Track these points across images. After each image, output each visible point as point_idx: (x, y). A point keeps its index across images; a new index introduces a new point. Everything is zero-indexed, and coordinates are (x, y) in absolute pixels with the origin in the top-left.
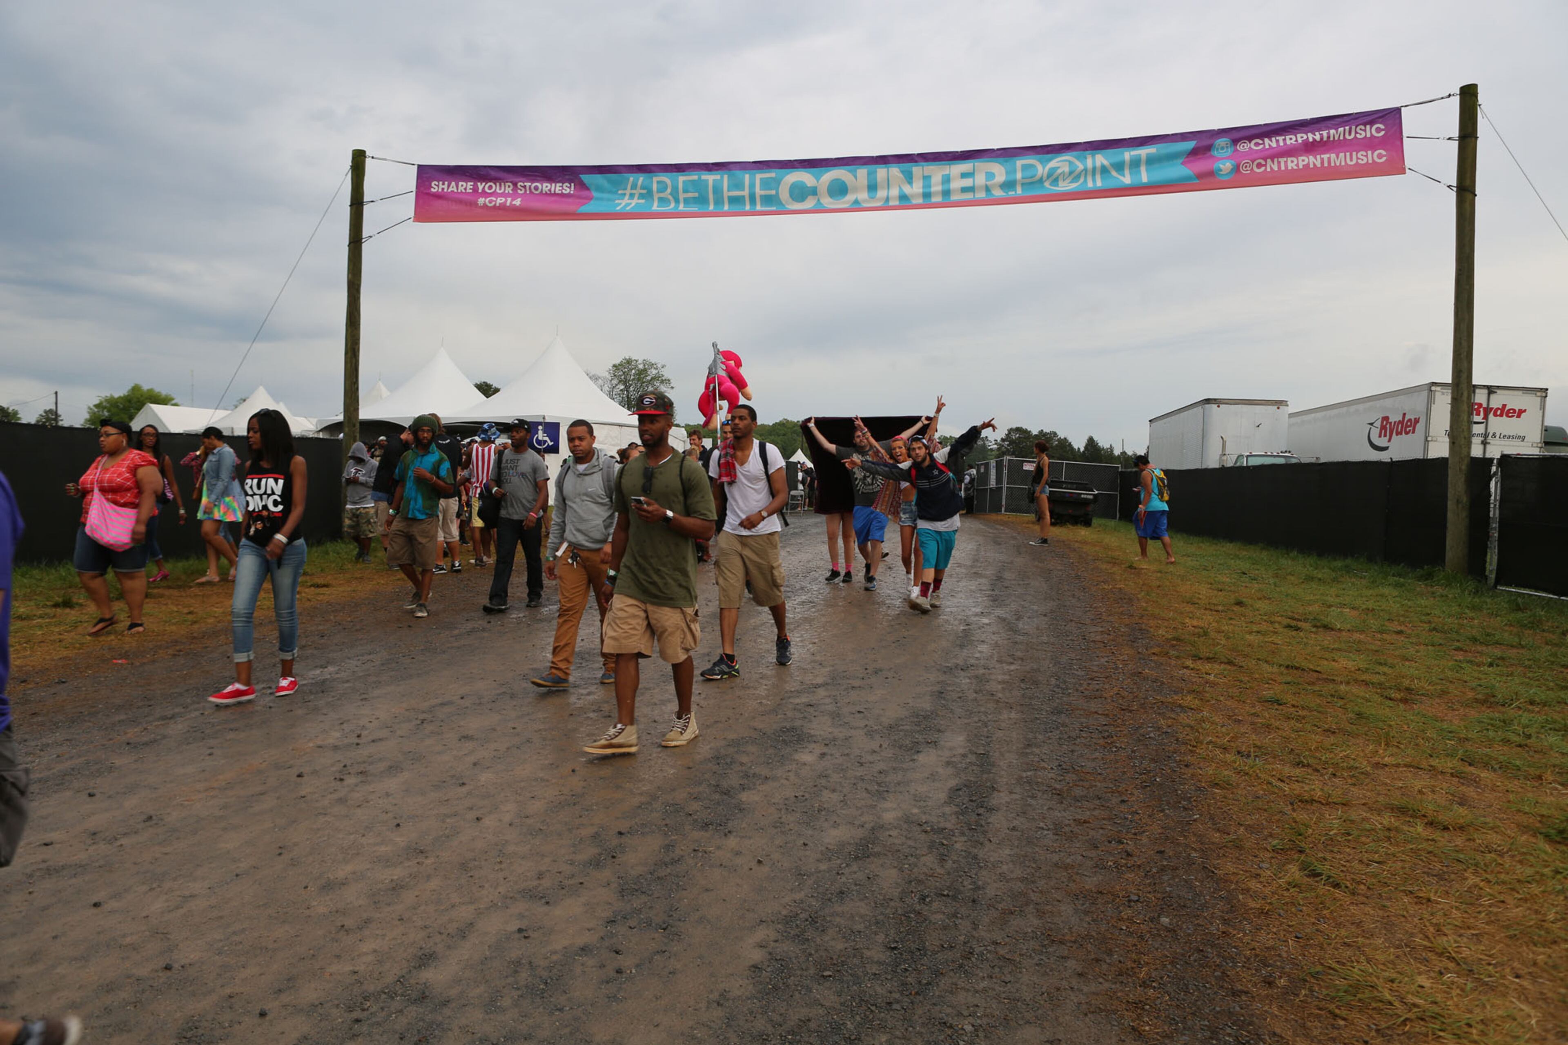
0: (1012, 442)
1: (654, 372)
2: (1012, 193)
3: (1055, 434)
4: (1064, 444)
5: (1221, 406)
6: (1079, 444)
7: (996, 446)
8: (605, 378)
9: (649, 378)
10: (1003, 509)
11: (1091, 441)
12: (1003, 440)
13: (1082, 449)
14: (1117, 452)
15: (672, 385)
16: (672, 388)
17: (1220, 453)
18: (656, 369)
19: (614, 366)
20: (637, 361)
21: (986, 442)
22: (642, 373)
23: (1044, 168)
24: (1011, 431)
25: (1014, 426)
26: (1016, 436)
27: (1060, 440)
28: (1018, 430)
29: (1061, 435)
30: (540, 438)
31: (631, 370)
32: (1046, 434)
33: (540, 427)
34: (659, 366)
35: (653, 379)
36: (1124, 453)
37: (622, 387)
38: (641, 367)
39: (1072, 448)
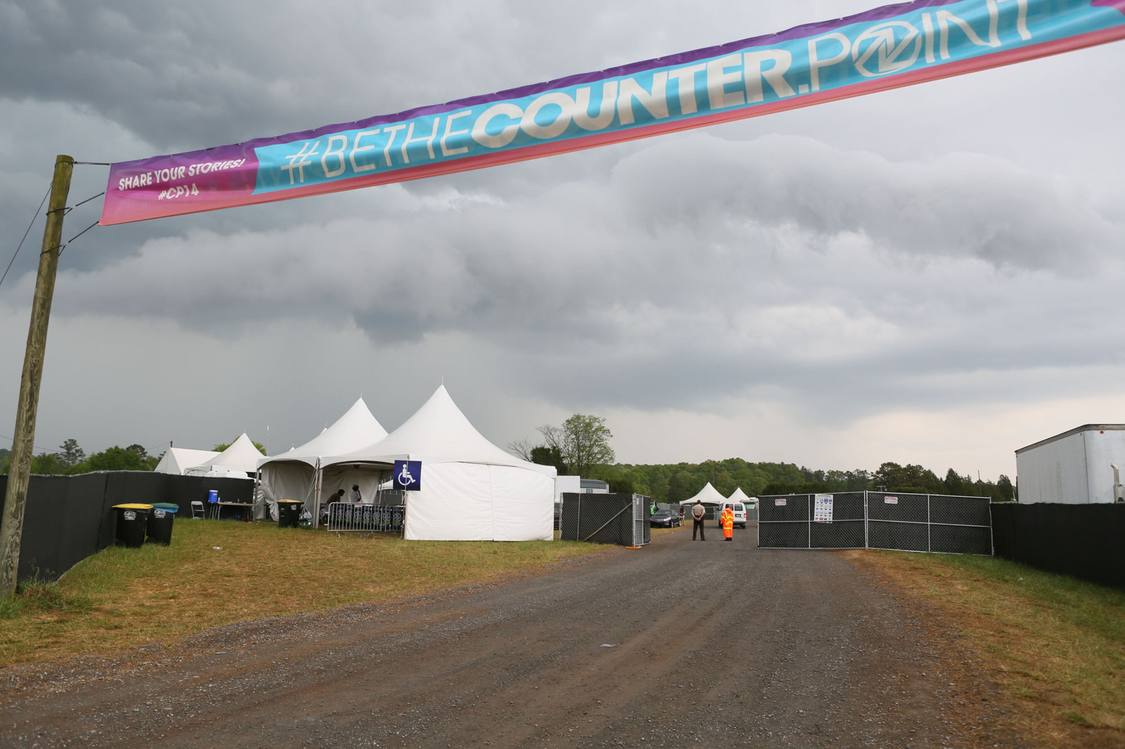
0: (885, 474)
1: (596, 425)
2: (804, 90)
3: (920, 467)
4: (929, 475)
5: (1105, 432)
6: (942, 475)
7: (872, 478)
8: (561, 430)
9: (593, 429)
10: (867, 544)
11: (951, 472)
12: (878, 472)
13: (944, 479)
14: (974, 481)
15: (611, 434)
16: (612, 436)
17: (1112, 483)
18: (599, 422)
19: (567, 421)
20: (584, 417)
21: (866, 475)
22: (589, 425)
23: (852, 43)
24: (884, 465)
25: (886, 462)
26: (887, 469)
27: (925, 472)
28: (889, 464)
29: (926, 468)
30: (404, 476)
31: (580, 424)
32: (913, 467)
33: (405, 466)
34: (601, 419)
35: (596, 429)
36: (980, 481)
37: (574, 437)
38: (587, 421)
39: (935, 478)
